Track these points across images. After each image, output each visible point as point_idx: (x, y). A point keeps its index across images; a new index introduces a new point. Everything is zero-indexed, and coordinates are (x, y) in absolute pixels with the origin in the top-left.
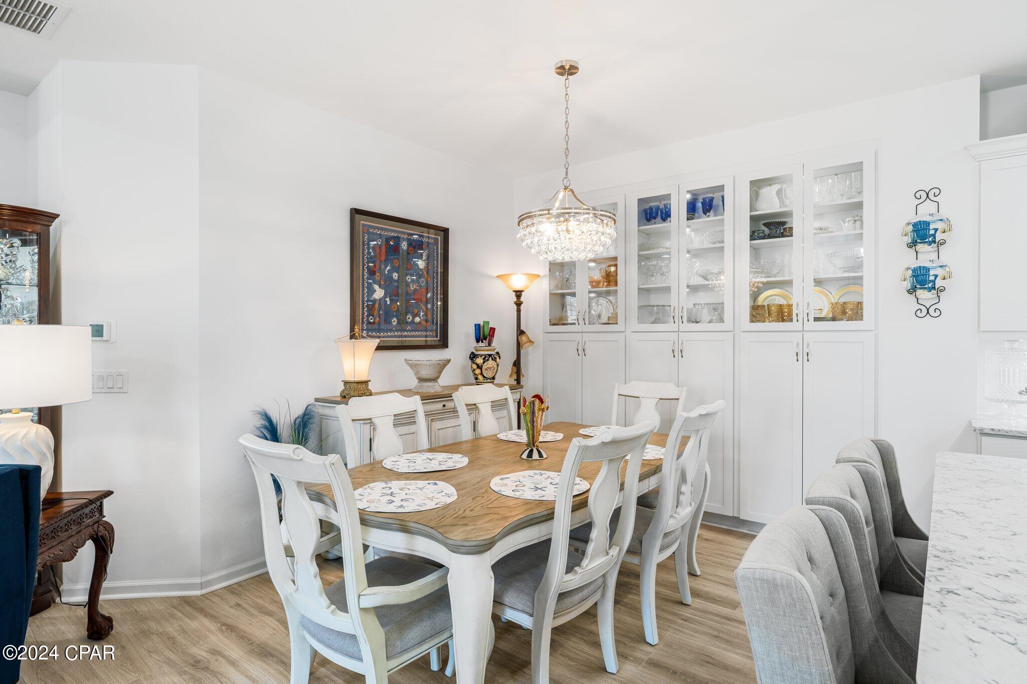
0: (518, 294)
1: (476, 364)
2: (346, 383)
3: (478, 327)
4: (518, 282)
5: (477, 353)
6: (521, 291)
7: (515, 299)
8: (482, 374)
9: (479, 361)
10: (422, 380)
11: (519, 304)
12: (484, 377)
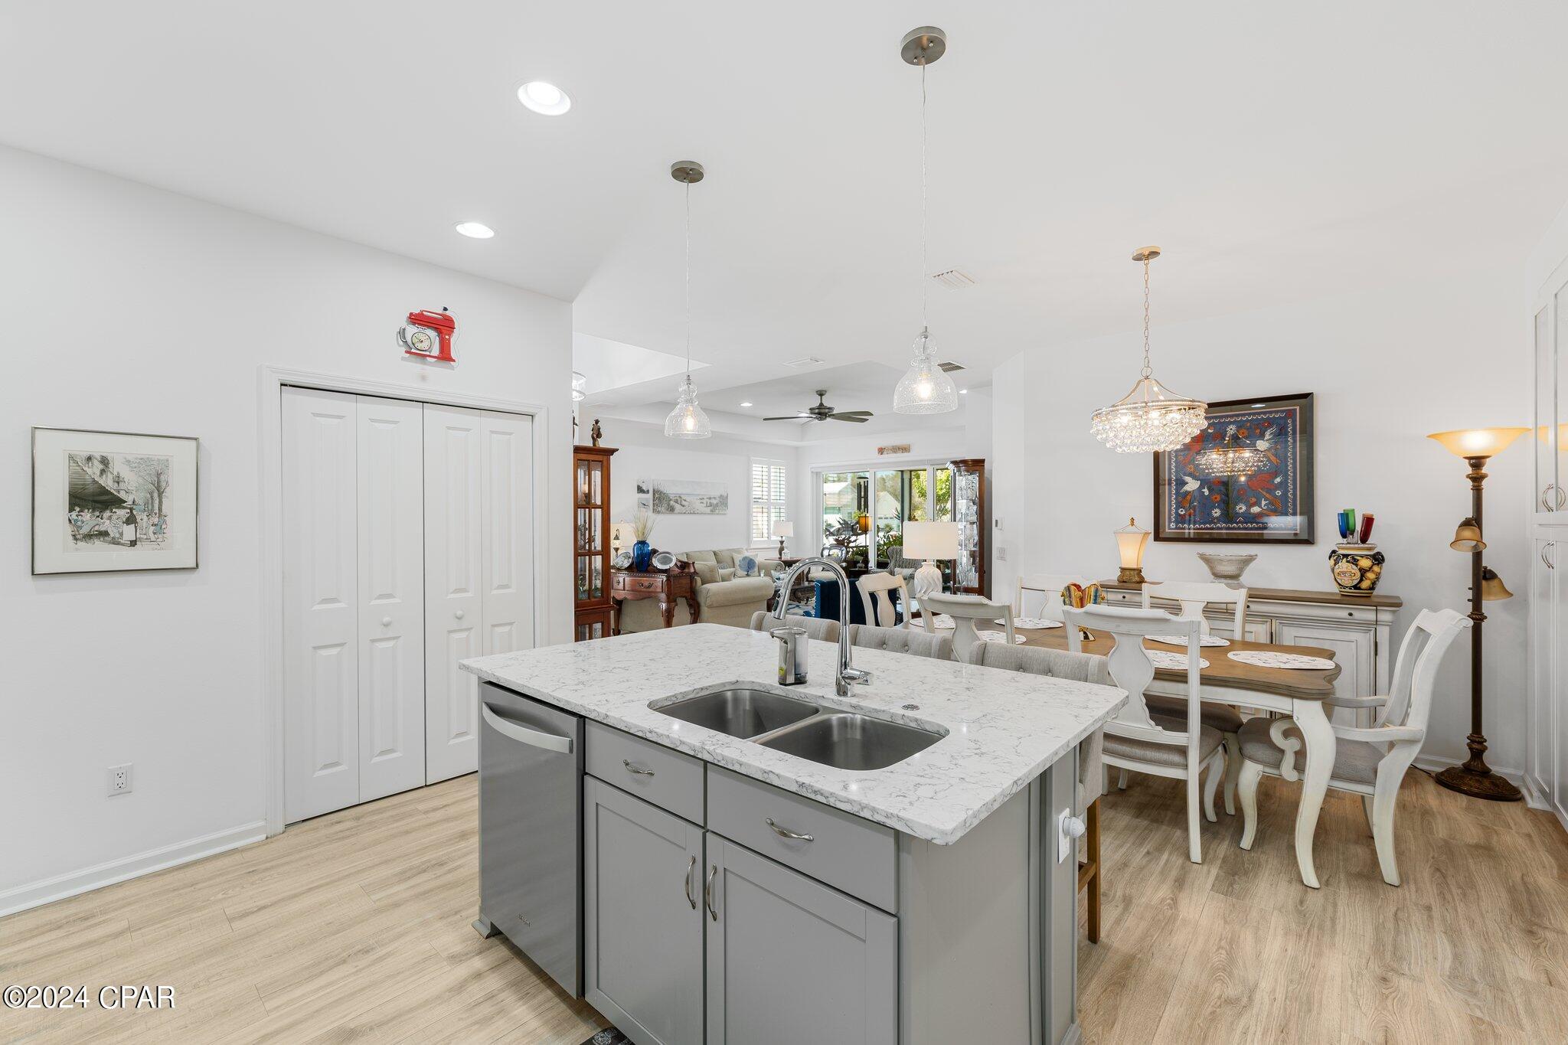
0: (1475, 462)
2: (1122, 569)
3: (1341, 518)
6: (1482, 458)
7: (1469, 471)
11: (1476, 478)
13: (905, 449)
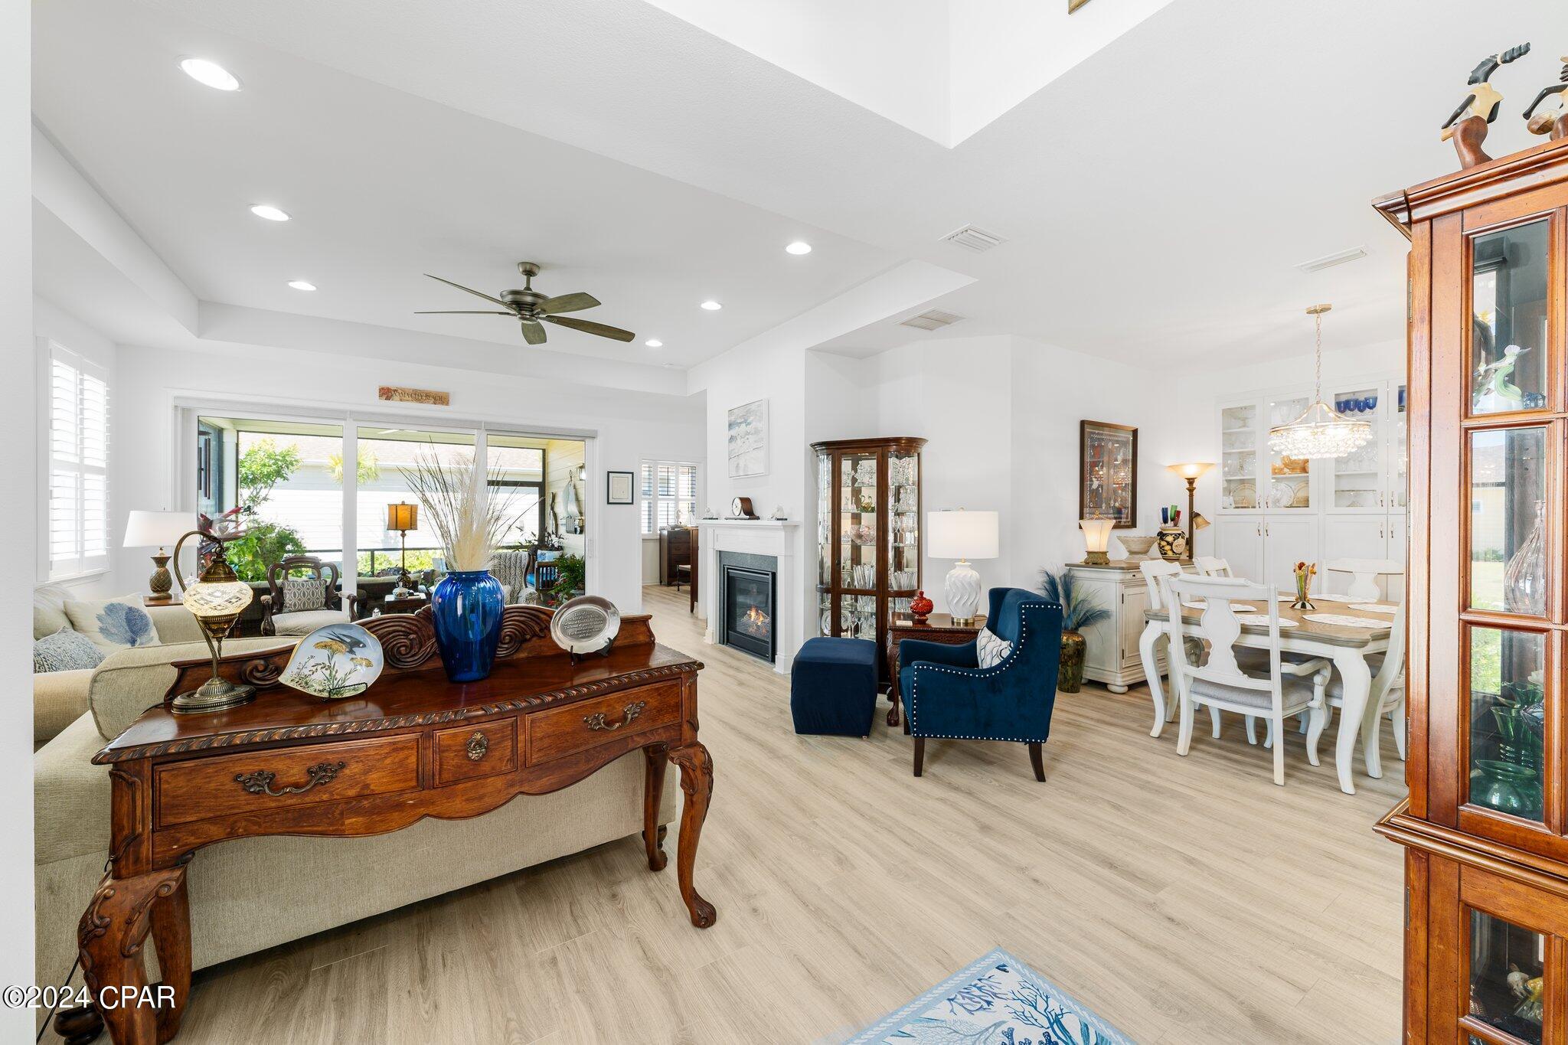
0: (1191, 481)
1: (1166, 541)
2: (1089, 553)
3: (1165, 511)
4: (1190, 471)
5: (1164, 532)
6: (1193, 479)
7: (1188, 486)
8: (1172, 550)
9: (1170, 539)
10: (1132, 553)
11: (1191, 490)
12: (1174, 552)
13: (441, 399)
